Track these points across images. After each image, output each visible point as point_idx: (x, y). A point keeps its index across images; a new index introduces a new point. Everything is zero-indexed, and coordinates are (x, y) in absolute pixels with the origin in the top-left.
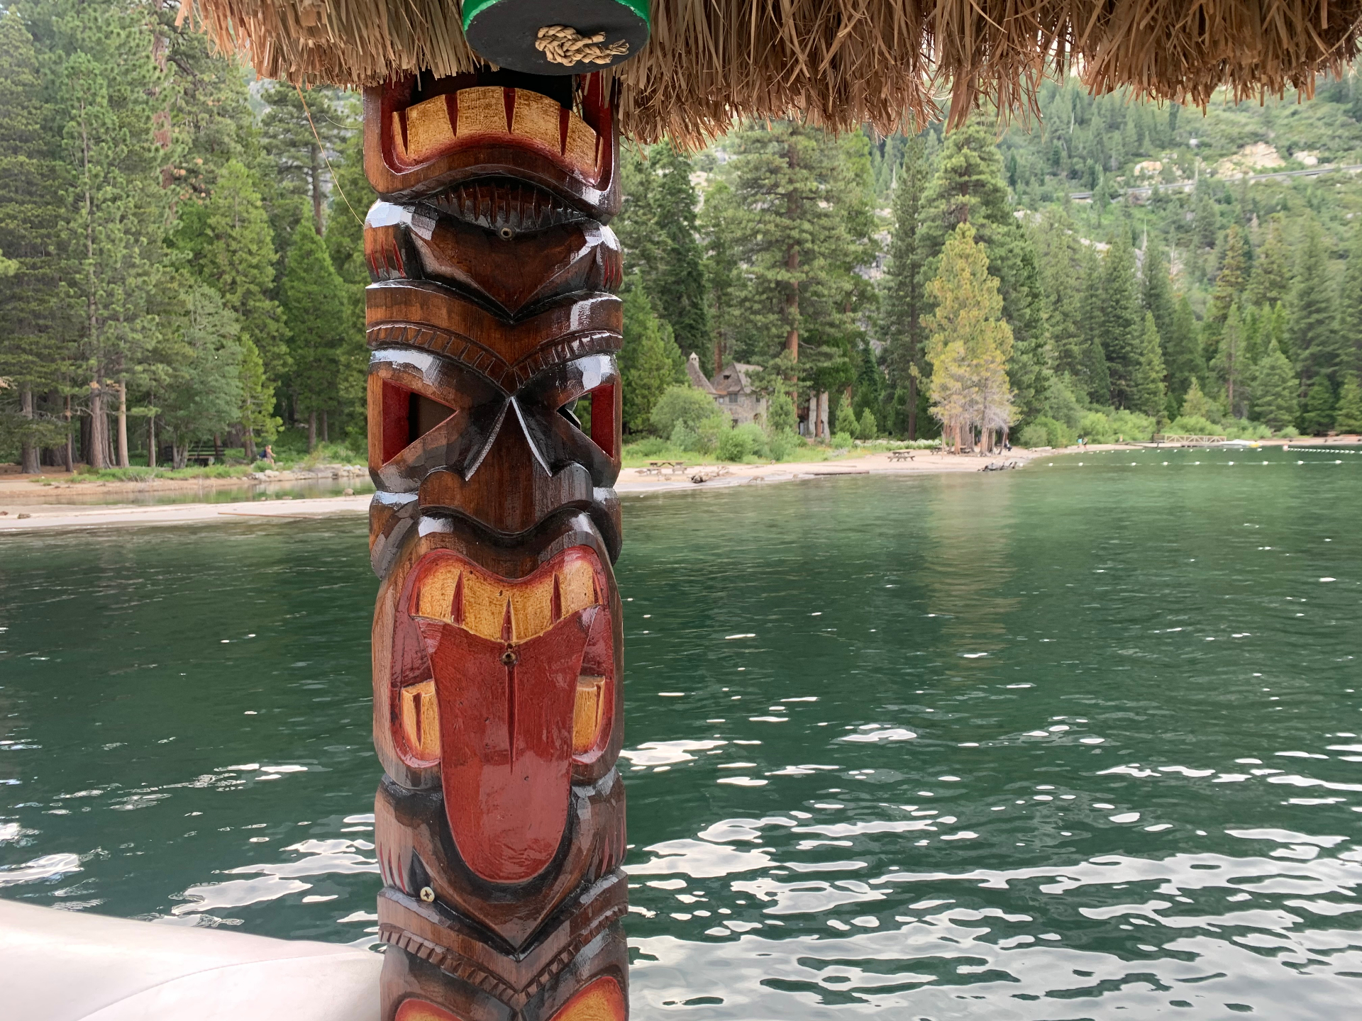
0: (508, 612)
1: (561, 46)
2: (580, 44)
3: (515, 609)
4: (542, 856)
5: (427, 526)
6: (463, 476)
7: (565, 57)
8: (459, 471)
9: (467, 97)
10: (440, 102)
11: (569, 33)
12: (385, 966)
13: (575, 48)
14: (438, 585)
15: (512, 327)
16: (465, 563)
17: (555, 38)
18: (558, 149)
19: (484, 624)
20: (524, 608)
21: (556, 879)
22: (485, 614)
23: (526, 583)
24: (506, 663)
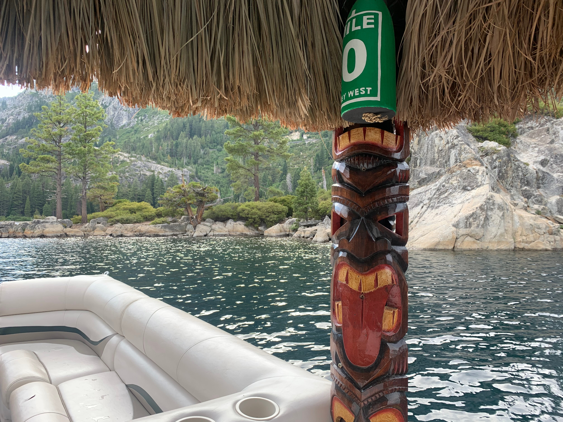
0: (361, 282)
1: (369, 118)
2: (374, 117)
3: (363, 282)
4: (370, 361)
5: (341, 254)
6: (349, 241)
7: (371, 120)
8: (349, 239)
9: (353, 132)
10: (346, 134)
11: (371, 115)
12: (332, 386)
13: (373, 118)
14: (342, 272)
15: (363, 197)
16: (349, 266)
17: (367, 116)
18: (380, 142)
19: (354, 285)
20: (365, 282)
21: (375, 369)
22: (354, 282)
23: (366, 274)
24: (361, 298)
